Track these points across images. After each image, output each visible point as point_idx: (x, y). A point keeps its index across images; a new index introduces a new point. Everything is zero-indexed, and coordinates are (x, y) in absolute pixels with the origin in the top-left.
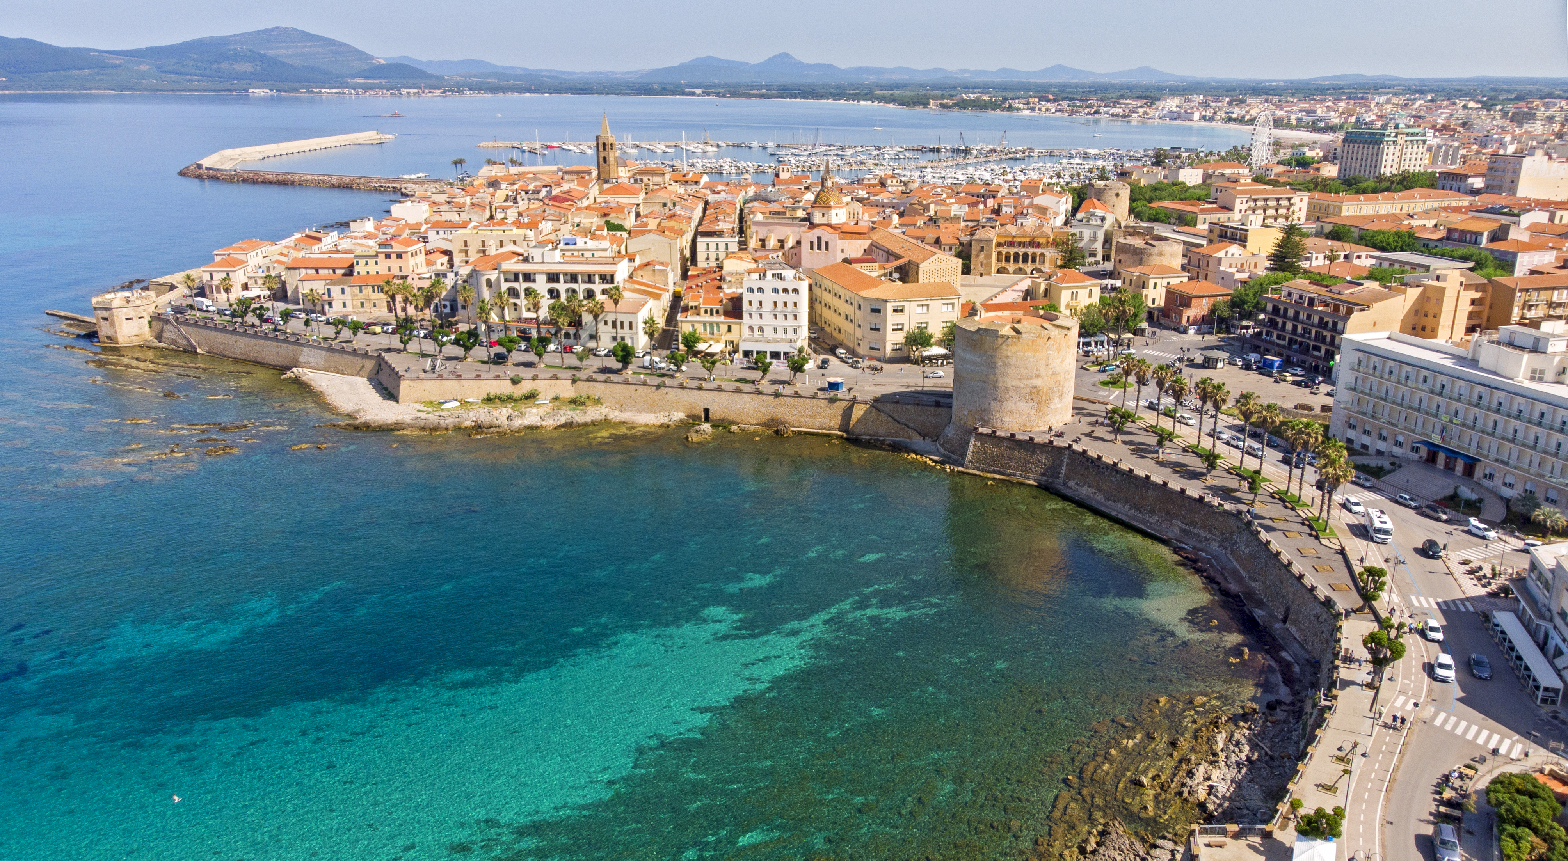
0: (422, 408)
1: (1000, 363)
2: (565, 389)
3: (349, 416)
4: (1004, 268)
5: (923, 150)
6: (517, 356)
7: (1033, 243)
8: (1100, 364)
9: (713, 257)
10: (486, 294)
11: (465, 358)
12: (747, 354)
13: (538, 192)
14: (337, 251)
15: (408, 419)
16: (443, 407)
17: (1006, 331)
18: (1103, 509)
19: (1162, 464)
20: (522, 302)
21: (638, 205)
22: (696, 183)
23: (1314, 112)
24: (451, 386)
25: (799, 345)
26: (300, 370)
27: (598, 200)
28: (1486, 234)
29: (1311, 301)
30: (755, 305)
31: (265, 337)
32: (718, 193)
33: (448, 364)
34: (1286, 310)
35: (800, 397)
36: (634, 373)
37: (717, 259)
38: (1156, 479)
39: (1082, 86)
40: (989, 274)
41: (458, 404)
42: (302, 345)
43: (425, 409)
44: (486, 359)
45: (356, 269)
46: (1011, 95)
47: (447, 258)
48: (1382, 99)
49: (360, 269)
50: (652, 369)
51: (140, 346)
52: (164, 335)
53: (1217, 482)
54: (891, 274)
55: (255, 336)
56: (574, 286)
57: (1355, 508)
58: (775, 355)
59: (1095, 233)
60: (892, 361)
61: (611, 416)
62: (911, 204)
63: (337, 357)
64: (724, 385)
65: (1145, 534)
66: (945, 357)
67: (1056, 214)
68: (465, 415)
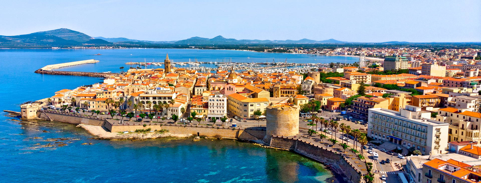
0: (118, 133)
1: (278, 117)
2: (158, 128)
3: (97, 136)
4: (283, 95)
5: (262, 64)
6: (144, 120)
7: (290, 88)
8: (308, 120)
9: (199, 93)
10: (135, 102)
11: (130, 120)
12: (209, 118)
13: (147, 76)
14: (91, 92)
15: (114, 136)
16: (124, 133)
17: (280, 109)
18: (306, 156)
19: (322, 143)
20: (146, 105)
21: (177, 79)
22: (194, 73)
23: (381, 52)
24: (126, 128)
25: (224, 115)
26: (81, 124)
27: (165, 78)
28: (415, 85)
29: (365, 102)
30: (212, 104)
31: (71, 116)
32: (201, 76)
33: (125, 122)
34: (358, 104)
35: (224, 128)
36: (178, 123)
37: (201, 94)
38: (320, 147)
39: (312, 45)
40: (278, 97)
41: (128, 132)
42: (82, 117)
43: (119, 134)
44: (136, 120)
45: (97, 97)
46: (290, 48)
47: (122, 94)
48: (402, 49)
49: (98, 96)
50: (183, 122)
51: (33, 119)
52: (41, 116)
53: (335, 147)
54: (250, 96)
55: (68, 115)
56: (161, 100)
57: (370, 152)
58: (218, 118)
59: (309, 86)
60: (250, 119)
61: (171, 135)
62: (257, 78)
63: (93, 121)
64: (203, 126)
65: (317, 162)
66: (265, 118)
67: (298, 81)
68: (130, 135)
